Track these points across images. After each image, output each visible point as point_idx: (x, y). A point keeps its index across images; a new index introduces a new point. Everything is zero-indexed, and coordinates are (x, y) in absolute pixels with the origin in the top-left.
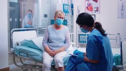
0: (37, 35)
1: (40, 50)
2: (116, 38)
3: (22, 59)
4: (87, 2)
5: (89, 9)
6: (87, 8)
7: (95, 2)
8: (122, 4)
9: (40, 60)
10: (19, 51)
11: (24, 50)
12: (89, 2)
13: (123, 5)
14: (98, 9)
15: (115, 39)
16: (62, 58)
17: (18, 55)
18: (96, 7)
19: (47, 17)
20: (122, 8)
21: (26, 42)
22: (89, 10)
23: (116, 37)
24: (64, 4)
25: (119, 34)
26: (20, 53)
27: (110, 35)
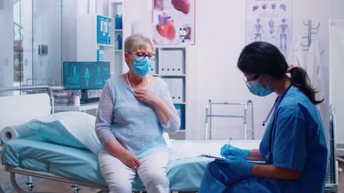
0: (51, 105)
1: (85, 149)
2: (245, 114)
3: (16, 174)
4: (157, 13)
5: (163, 32)
6: (158, 28)
7: (181, 13)
8: (258, 20)
9: (93, 179)
10: (19, 153)
11: (36, 149)
12: (164, 11)
13: (260, 23)
14: (190, 33)
15: (242, 117)
16: (164, 170)
17: (16, 167)
18: (185, 27)
19: (47, 53)
20: (258, 30)
21: (37, 126)
22: (164, 36)
23: (245, 110)
24: (99, 18)
25: (250, 101)
26: (21, 159)
27: (226, 105)
